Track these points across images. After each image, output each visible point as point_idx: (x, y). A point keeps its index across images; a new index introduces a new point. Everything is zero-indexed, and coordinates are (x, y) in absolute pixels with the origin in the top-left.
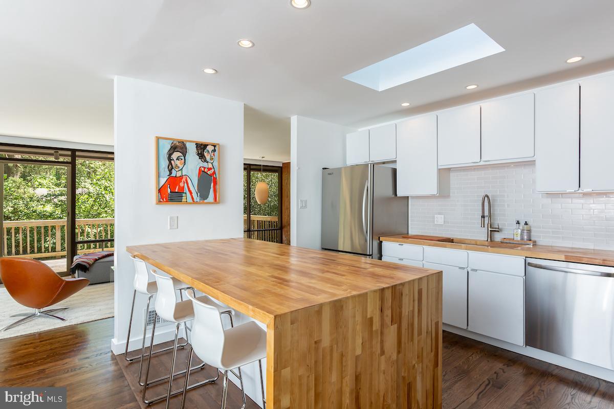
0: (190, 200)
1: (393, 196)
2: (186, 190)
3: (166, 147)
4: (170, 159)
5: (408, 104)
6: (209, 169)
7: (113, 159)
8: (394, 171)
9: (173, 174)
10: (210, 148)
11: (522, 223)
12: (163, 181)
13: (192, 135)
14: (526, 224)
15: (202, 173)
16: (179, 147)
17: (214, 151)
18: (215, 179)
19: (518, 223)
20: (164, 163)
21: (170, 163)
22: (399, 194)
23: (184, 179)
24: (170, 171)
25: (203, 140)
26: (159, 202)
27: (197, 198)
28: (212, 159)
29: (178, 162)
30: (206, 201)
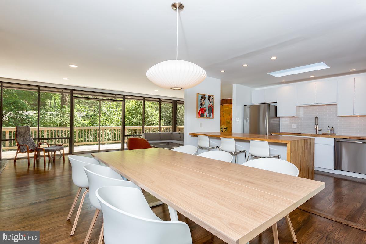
0: (206, 117)
1: (275, 117)
2: (205, 113)
3: (200, 97)
4: (201, 102)
5: (284, 81)
6: (211, 105)
7: (184, 104)
8: (276, 107)
9: (202, 107)
10: (212, 97)
11: (331, 127)
12: (199, 109)
13: (207, 92)
14: (332, 127)
15: (209, 107)
16: (203, 97)
17: (213, 98)
18: (213, 109)
19: (329, 127)
20: (199, 103)
21: (201, 103)
22: (278, 116)
23: (204, 109)
24: (201, 106)
25: (210, 94)
26: (198, 118)
27: (208, 116)
28: (212, 102)
29: (203, 103)
30: (210, 117)
